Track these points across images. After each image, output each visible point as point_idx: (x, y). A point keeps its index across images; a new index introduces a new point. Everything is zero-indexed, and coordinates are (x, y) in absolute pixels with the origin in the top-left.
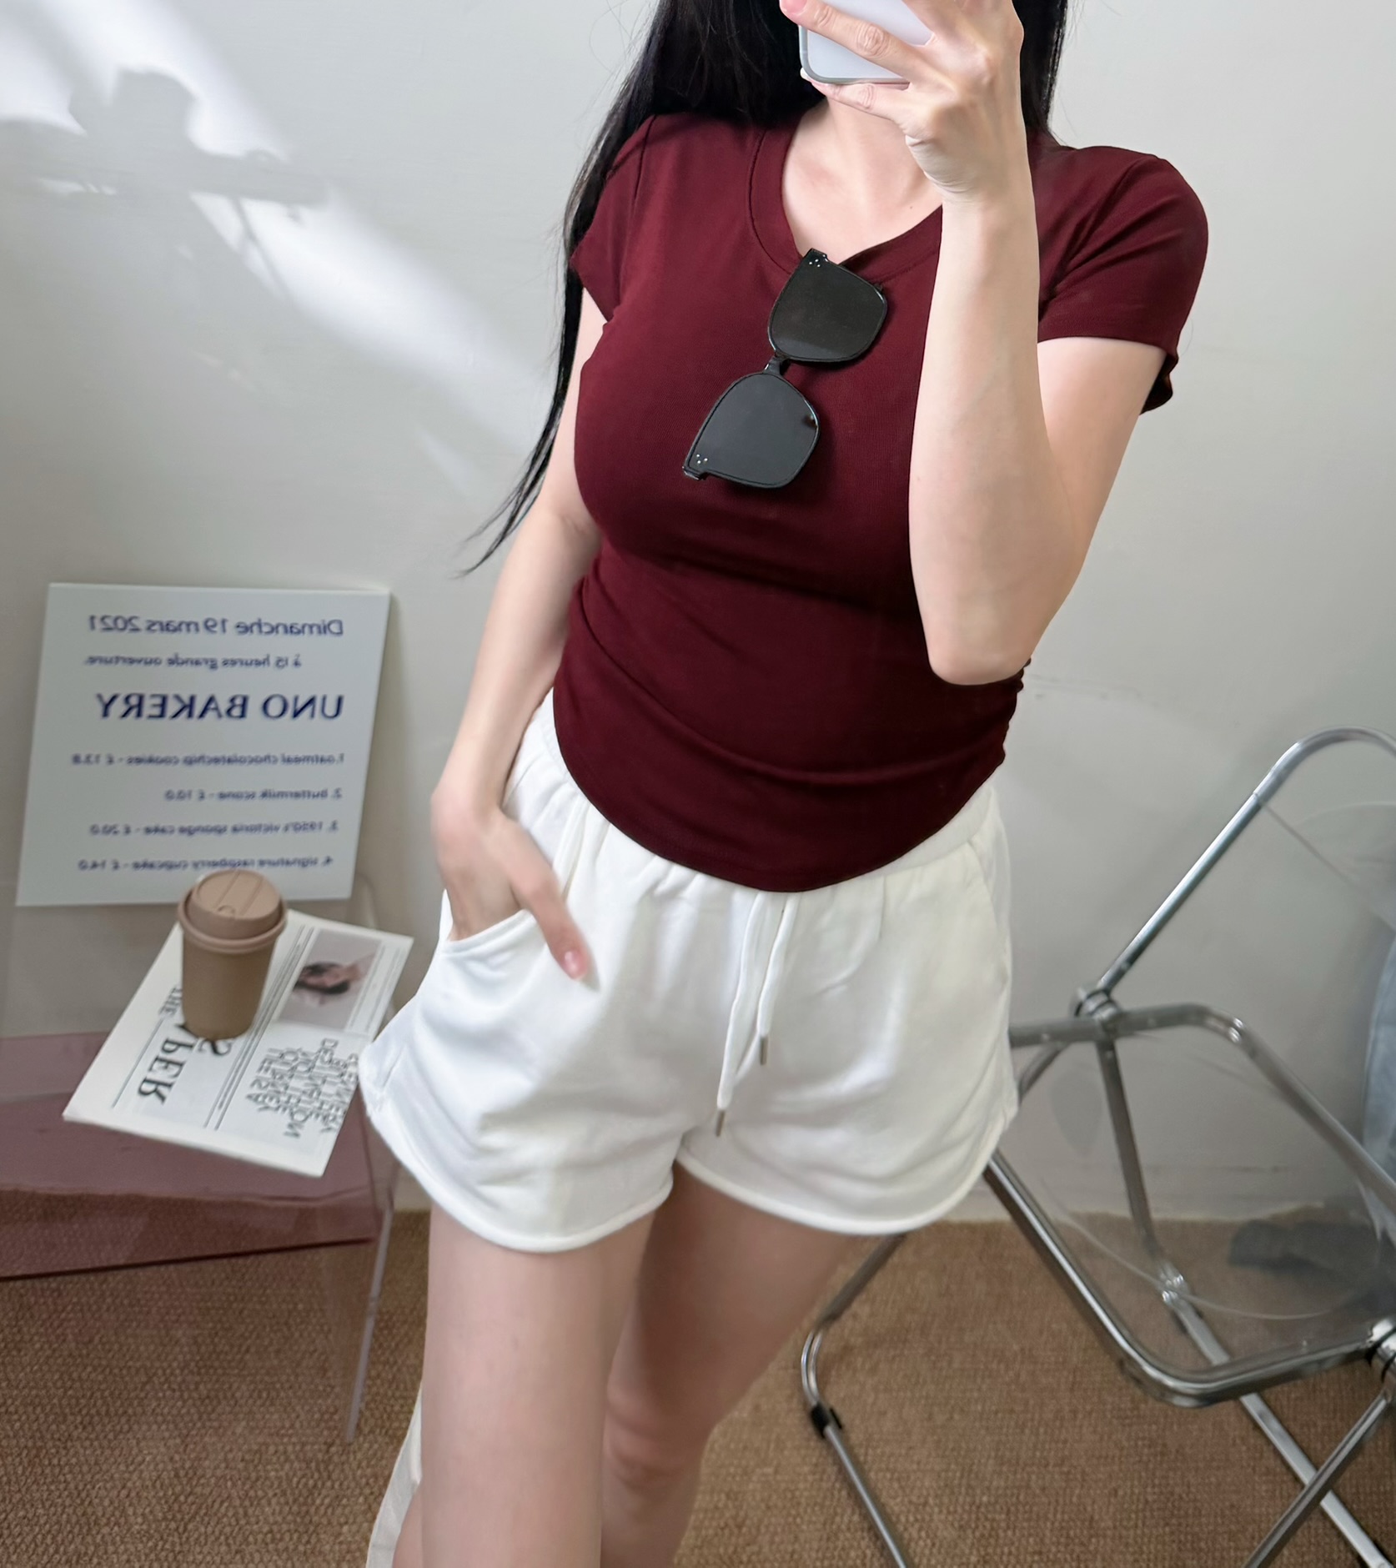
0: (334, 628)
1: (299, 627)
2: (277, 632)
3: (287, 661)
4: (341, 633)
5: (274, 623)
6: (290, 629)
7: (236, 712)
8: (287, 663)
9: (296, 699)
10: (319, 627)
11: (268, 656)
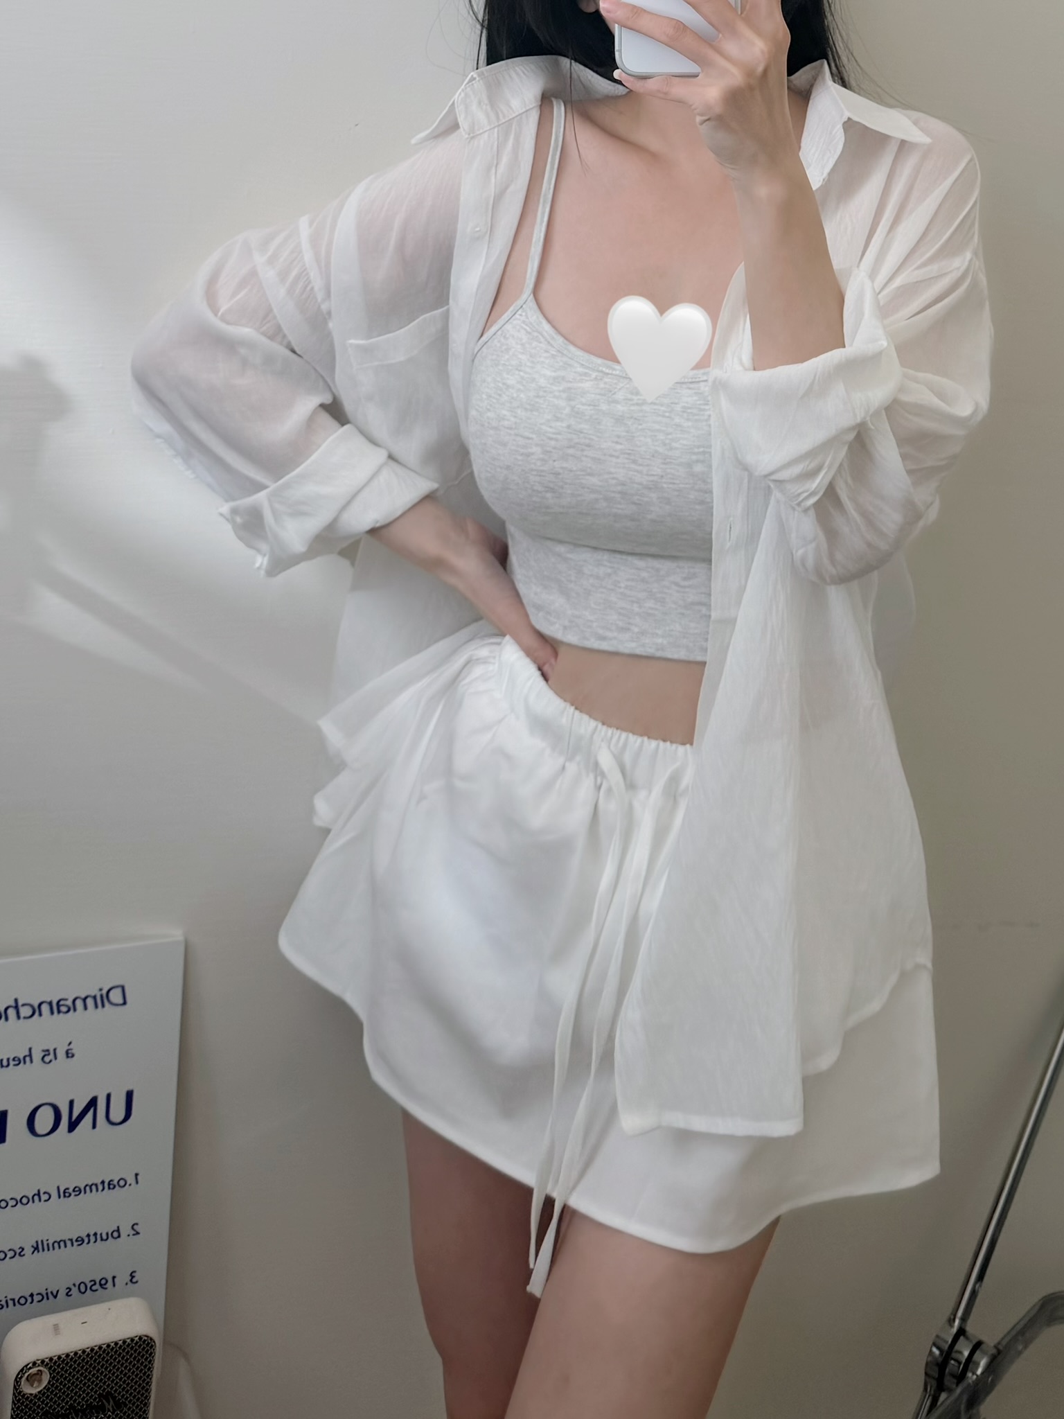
0: (116, 996)
1: (69, 1003)
2: (40, 1015)
3: (55, 1050)
4: (125, 1003)
5: (36, 1003)
6: (57, 1007)
8: (56, 1058)
9: (71, 1103)
10: (95, 998)
11: (30, 1049)
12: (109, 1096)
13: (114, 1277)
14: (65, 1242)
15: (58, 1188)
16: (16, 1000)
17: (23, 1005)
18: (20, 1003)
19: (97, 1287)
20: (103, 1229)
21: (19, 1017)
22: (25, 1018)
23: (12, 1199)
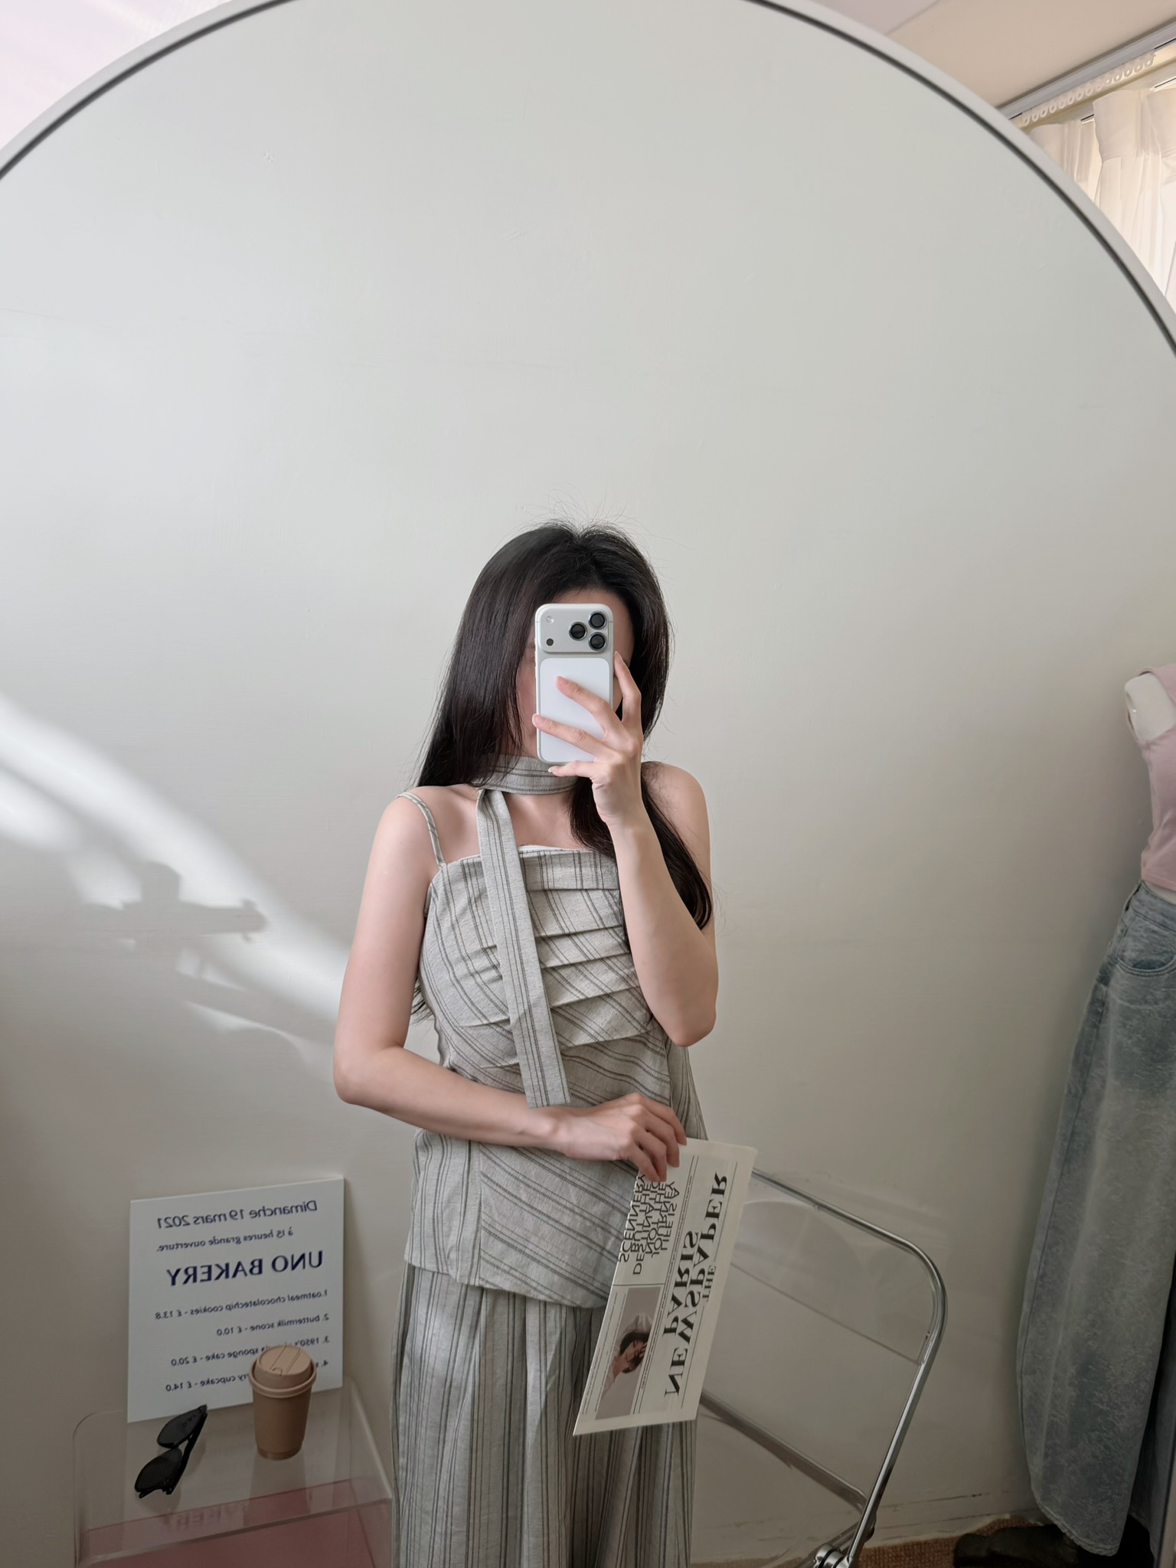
0: (311, 1206)
1: (289, 1208)
2: (276, 1214)
3: (283, 1231)
4: (316, 1209)
5: (273, 1209)
6: (283, 1211)
7: (256, 1270)
8: (284, 1234)
9: (292, 1257)
10: (301, 1206)
11: (272, 1231)
12: (310, 1254)
13: (317, 1339)
14: (293, 1322)
15: (289, 1296)
16: (264, 1207)
17: (268, 1209)
18: (266, 1208)
19: (309, 1343)
20: (312, 1316)
21: (265, 1215)
22: (269, 1215)
23: (267, 1300)
